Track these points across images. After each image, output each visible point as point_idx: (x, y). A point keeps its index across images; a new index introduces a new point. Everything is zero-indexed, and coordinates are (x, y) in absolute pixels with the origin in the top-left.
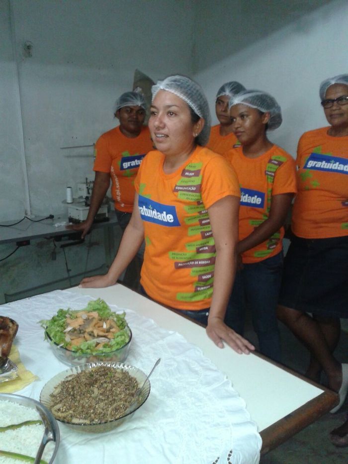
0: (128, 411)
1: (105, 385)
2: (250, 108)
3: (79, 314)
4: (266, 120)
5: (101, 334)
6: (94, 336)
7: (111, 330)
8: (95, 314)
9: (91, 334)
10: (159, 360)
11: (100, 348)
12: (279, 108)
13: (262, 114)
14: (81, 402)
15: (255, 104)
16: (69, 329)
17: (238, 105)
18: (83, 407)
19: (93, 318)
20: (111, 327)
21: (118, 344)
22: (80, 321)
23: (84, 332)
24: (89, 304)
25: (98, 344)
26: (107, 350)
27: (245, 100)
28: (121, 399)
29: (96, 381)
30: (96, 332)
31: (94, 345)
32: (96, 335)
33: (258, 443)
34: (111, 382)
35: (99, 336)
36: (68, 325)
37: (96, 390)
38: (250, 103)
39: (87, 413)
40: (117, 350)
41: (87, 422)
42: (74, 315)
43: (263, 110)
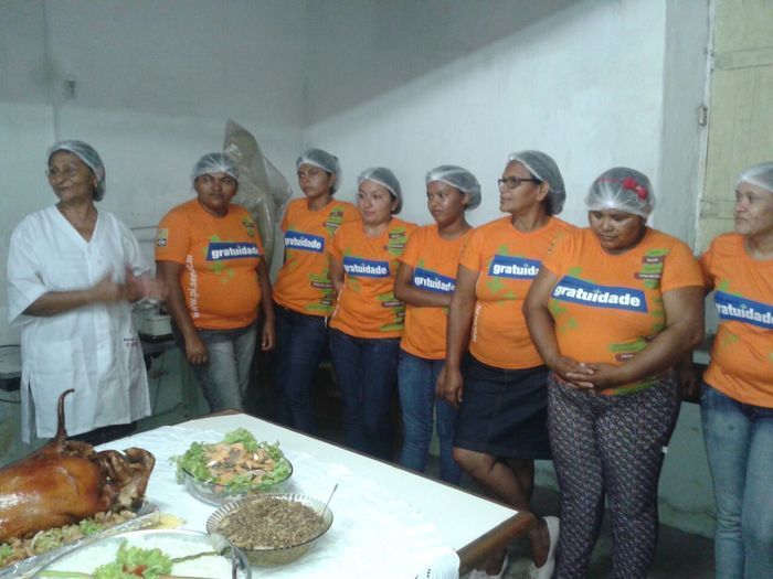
0: (313, 536)
1: (280, 515)
2: (448, 186)
3: (218, 448)
4: (466, 200)
5: (256, 465)
6: (248, 469)
7: (267, 462)
8: (240, 446)
9: (244, 466)
10: (337, 486)
11: (259, 481)
12: (479, 187)
13: (462, 193)
14: (260, 530)
15: (455, 183)
16: (212, 463)
17: (436, 181)
18: (263, 535)
19: (239, 451)
20: (265, 459)
21: (279, 475)
22: (225, 454)
23: (235, 465)
24: (227, 436)
25: (254, 477)
26: (268, 482)
27: (444, 177)
28: (303, 526)
29: (267, 511)
30: (249, 464)
31: (249, 479)
32: (250, 467)
33: (456, 562)
34: (286, 511)
35: (253, 469)
36: (209, 459)
37: (270, 520)
38: (451, 181)
39: (269, 540)
40: (280, 481)
41: (272, 548)
42: (212, 449)
43: (463, 190)
